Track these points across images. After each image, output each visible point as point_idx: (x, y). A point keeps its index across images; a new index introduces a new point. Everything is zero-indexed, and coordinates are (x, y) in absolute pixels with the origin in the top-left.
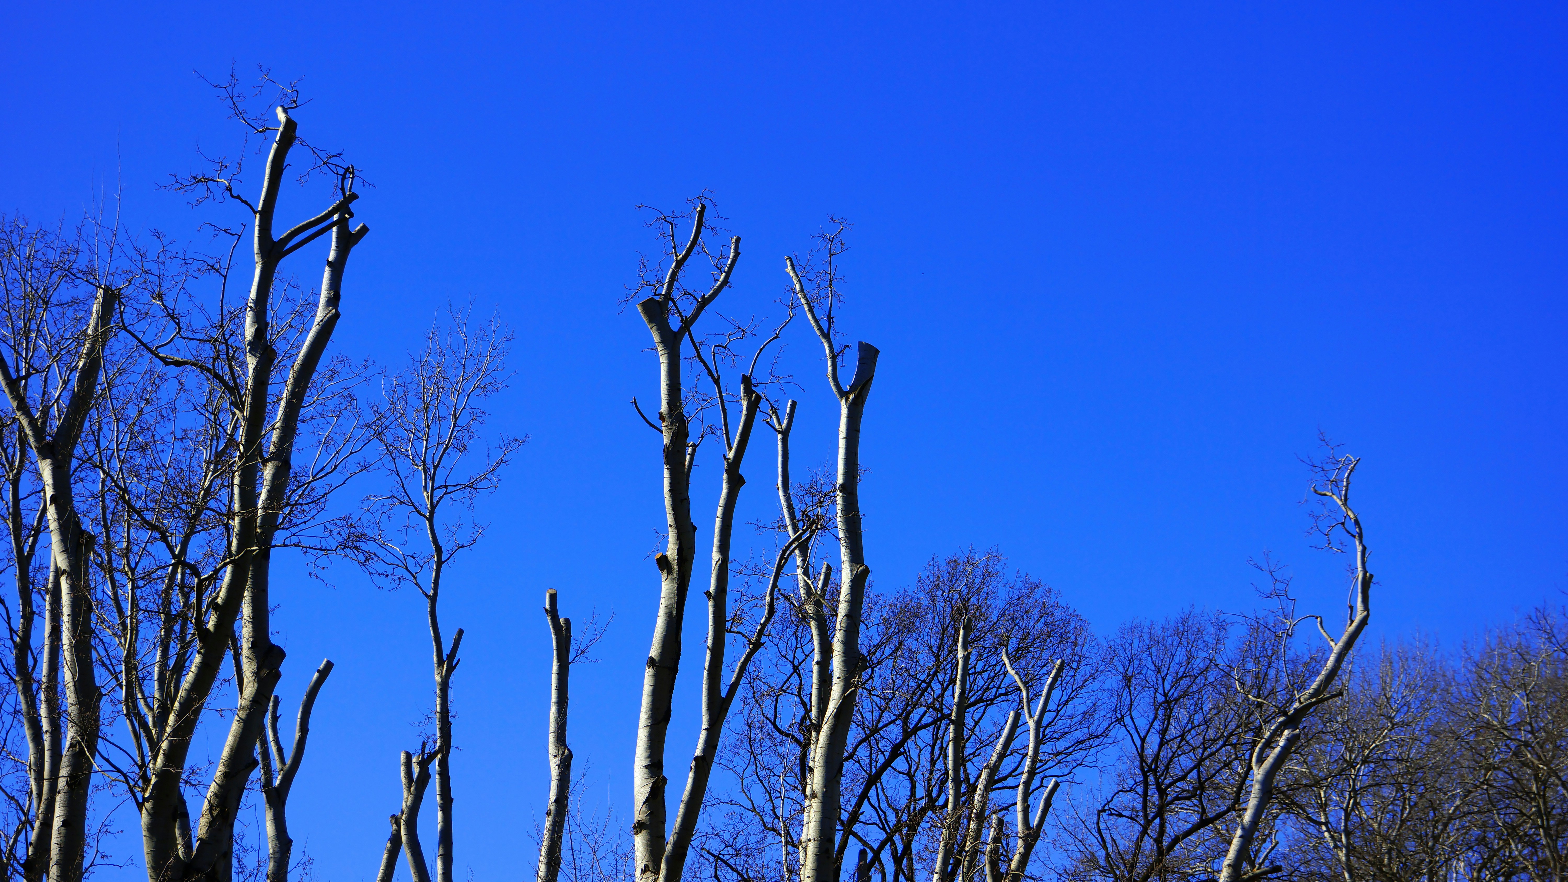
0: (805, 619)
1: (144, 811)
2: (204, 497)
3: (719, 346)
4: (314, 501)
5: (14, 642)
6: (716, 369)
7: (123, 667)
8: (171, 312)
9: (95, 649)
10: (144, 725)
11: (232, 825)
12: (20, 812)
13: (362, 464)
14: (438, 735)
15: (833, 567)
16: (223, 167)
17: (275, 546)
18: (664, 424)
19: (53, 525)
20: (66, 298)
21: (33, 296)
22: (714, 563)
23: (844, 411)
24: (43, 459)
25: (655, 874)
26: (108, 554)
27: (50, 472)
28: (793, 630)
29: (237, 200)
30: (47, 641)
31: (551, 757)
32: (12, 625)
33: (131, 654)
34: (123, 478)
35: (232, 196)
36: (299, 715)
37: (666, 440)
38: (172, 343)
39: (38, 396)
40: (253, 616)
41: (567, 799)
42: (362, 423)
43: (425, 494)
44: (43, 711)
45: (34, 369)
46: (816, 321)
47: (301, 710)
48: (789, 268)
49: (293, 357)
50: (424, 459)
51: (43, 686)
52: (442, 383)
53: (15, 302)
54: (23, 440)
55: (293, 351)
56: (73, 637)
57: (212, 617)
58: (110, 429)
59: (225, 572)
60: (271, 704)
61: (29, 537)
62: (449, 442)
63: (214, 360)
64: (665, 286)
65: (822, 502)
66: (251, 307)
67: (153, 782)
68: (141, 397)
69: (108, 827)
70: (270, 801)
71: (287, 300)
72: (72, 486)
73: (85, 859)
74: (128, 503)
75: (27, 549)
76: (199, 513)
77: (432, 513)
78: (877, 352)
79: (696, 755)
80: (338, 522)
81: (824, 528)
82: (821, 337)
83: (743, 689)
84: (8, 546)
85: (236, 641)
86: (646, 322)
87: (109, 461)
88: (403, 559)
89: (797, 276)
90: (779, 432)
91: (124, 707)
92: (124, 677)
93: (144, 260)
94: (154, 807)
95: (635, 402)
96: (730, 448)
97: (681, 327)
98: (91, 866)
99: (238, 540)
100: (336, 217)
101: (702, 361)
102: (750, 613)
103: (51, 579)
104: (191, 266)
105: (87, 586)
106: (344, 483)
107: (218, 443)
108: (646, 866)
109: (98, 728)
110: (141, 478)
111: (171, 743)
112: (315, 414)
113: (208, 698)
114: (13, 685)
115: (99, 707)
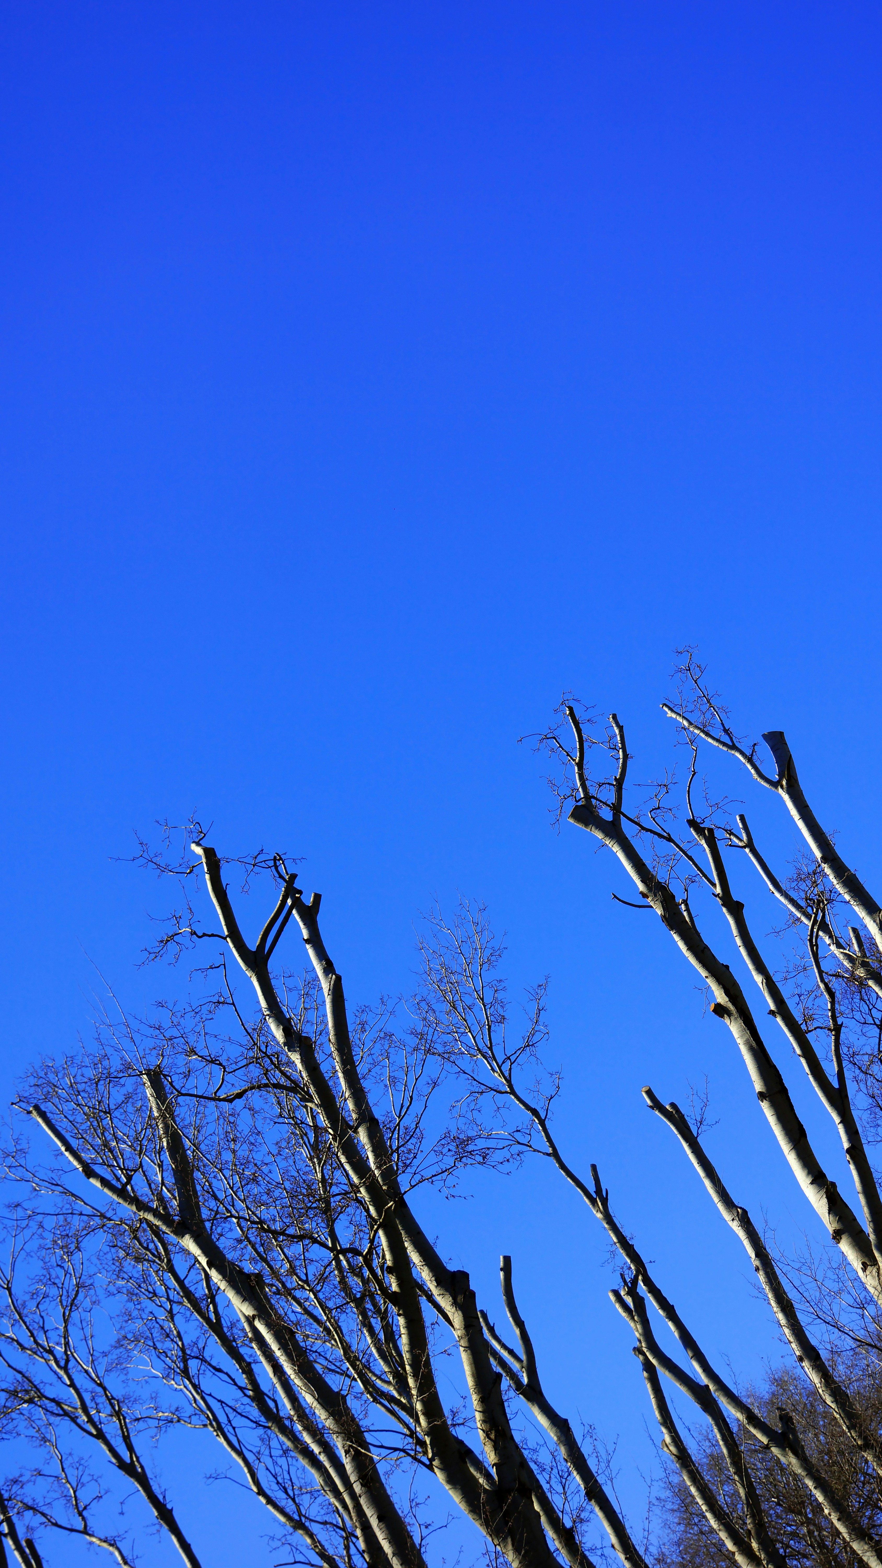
0: (862, 984)
1: (436, 1470)
2: (324, 1187)
3: (653, 810)
4: (412, 1136)
5: (249, 1397)
6: (662, 829)
7: (347, 1364)
8: (209, 1058)
9: (316, 1361)
10: (392, 1399)
11: (512, 1437)
12: (338, 1530)
13: (431, 1082)
14: (629, 1261)
15: (858, 927)
16: (178, 919)
17: (405, 1192)
18: (650, 899)
19: (223, 1285)
20: (121, 1098)
21: (93, 1113)
22: (760, 985)
23: (786, 797)
24: (182, 1237)
25: (875, 1265)
26: (278, 1280)
27: (194, 1244)
28: (858, 997)
29: (205, 938)
30: (275, 1380)
31: (730, 1223)
32: (239, 1384)
33: (347, 1349)
34: (253, 1213)
35: (199, 937)
36: (509, 1315)
37: (659, 911)
38: (225, 1082)
39: (147, 1189)
40: (423, 1259)
41: (765, 1249)
42: (410, 1050)
43: (496, 1075)
44: (307, 1438)
45: (131, 1171)
46: (718, 740)
47: (507, 1309)
48: (669, 712)
49: (324, 1032)
50: (478, 1048)
51: (295, 1418)
52: (453, 979)
53: (84, 1127)
54: (156, 1232)
55: (321, 1028)
56: (294, 1364)
57: (392, 1280)
58: (218, 1180)
59: (379, 1237)
60: (481, 1320)
61: (208, 1306)
62: (488, 1022)
63: (266, 1074)
64: (580, 790)
65: (815, 882)
66: (268, 1015)
67: (428, 1442)
68: (228, 1141)
69: (416, 1500)
70: (529, 1399)
71: (290, 990)
72: (217, 1243)
73: (413, 1537)
74: (269, 1230)
75: (213, 1317)
76: (328, 1203)
77: (511, 1086)
78: (781, 734)
79: (846, 1148)
80: (443, 1142)
81: (830, 901)
82: (729, 751)
83: (849, 1070)
84: (198, 1323)
85: (421, 1287)
86: (583, 828)
87: (233, 1206)
88: (511, 1138)
89: (680, 715)
90: (744, 847)
91: (368, 1396)
92: (353, 1372)
93: (162, 1031)
94: (442, 1461)
95: (615, 897)
96: (714, 885)
97: (614, 814)
98: (422, 1540)
99: (374, 1206)
100: (289, 902)
101: (647, 830)
102: (815, 1007)
103: (247, 1329)
104: (202, 1012)
105: (279, 1317)
106: (426, 1107)
107: (308, 1138)
108: (863, 1264)
109: (358, 1426)
110: (267, 1204)
111: (422, 1401)
112: (369, 1066)
113: (429, 1347)
114: (269, 1432)
115: (348, 1408)
